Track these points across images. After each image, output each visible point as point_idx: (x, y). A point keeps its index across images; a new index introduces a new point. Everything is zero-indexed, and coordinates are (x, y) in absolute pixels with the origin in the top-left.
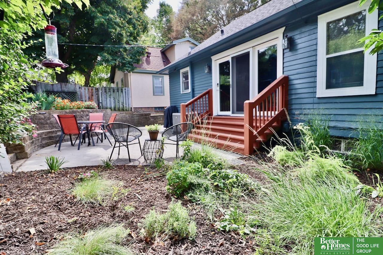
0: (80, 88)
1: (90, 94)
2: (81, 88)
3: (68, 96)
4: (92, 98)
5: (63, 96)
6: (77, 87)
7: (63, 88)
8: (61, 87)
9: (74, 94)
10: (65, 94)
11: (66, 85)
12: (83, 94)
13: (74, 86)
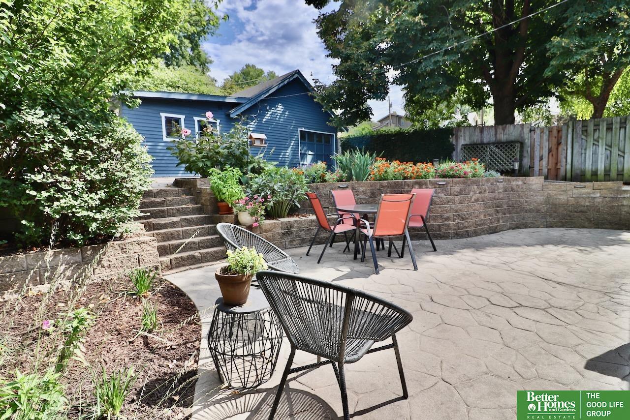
0: (531, 131)
1: (554, 141)
2: (534, 130)
3: (501, 150)
4: (557, 149)
5: (491, 151)
6: (525, 130)
7: (498, 136)
8: (496, 134)
9: (511, 146)
10: (496, 146)
11: (504, 130)
12: (537, 144)
13: (520, 129)
